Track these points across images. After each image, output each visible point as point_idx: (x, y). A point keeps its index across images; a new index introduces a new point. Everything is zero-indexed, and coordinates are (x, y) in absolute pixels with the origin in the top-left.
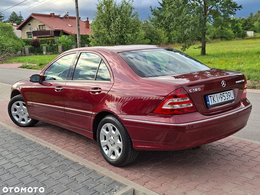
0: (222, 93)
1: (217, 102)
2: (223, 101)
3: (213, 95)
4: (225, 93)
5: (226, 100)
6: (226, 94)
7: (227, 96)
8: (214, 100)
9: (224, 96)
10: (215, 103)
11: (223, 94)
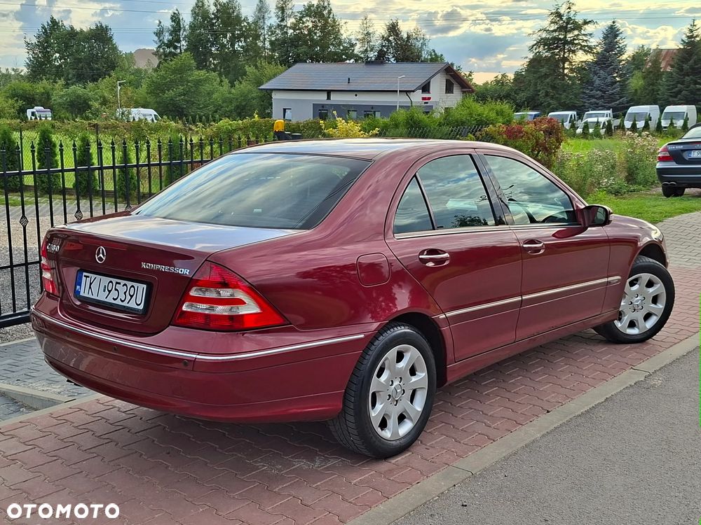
0: (115, 281)
1: (95, 297)
2: (110, 300)
3: (93, 276)
4: (122, 284)
5: (118, 302)
6: (125, 287)
7: (125, 293)
8: (90, 288)
9: (116, 290)
10: (90, 296)
11: (117, 283)
